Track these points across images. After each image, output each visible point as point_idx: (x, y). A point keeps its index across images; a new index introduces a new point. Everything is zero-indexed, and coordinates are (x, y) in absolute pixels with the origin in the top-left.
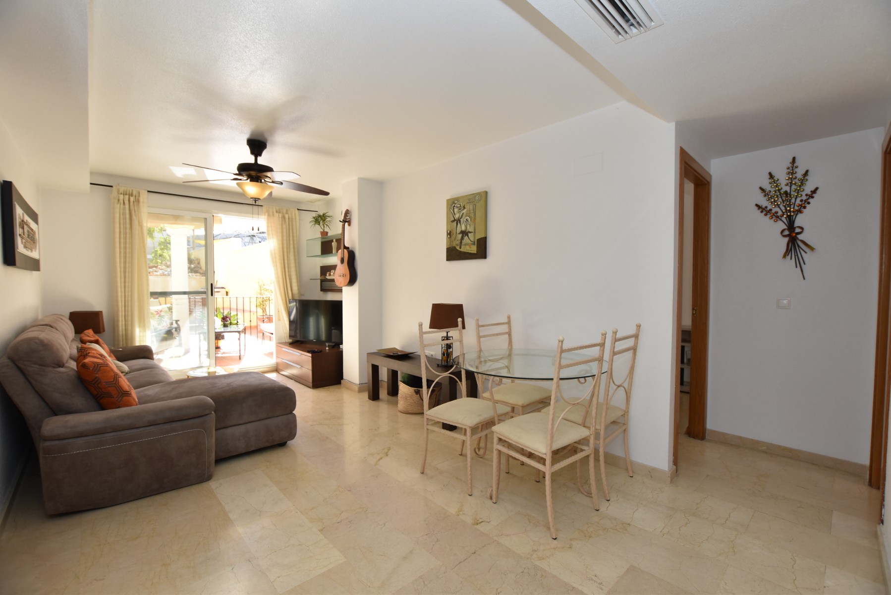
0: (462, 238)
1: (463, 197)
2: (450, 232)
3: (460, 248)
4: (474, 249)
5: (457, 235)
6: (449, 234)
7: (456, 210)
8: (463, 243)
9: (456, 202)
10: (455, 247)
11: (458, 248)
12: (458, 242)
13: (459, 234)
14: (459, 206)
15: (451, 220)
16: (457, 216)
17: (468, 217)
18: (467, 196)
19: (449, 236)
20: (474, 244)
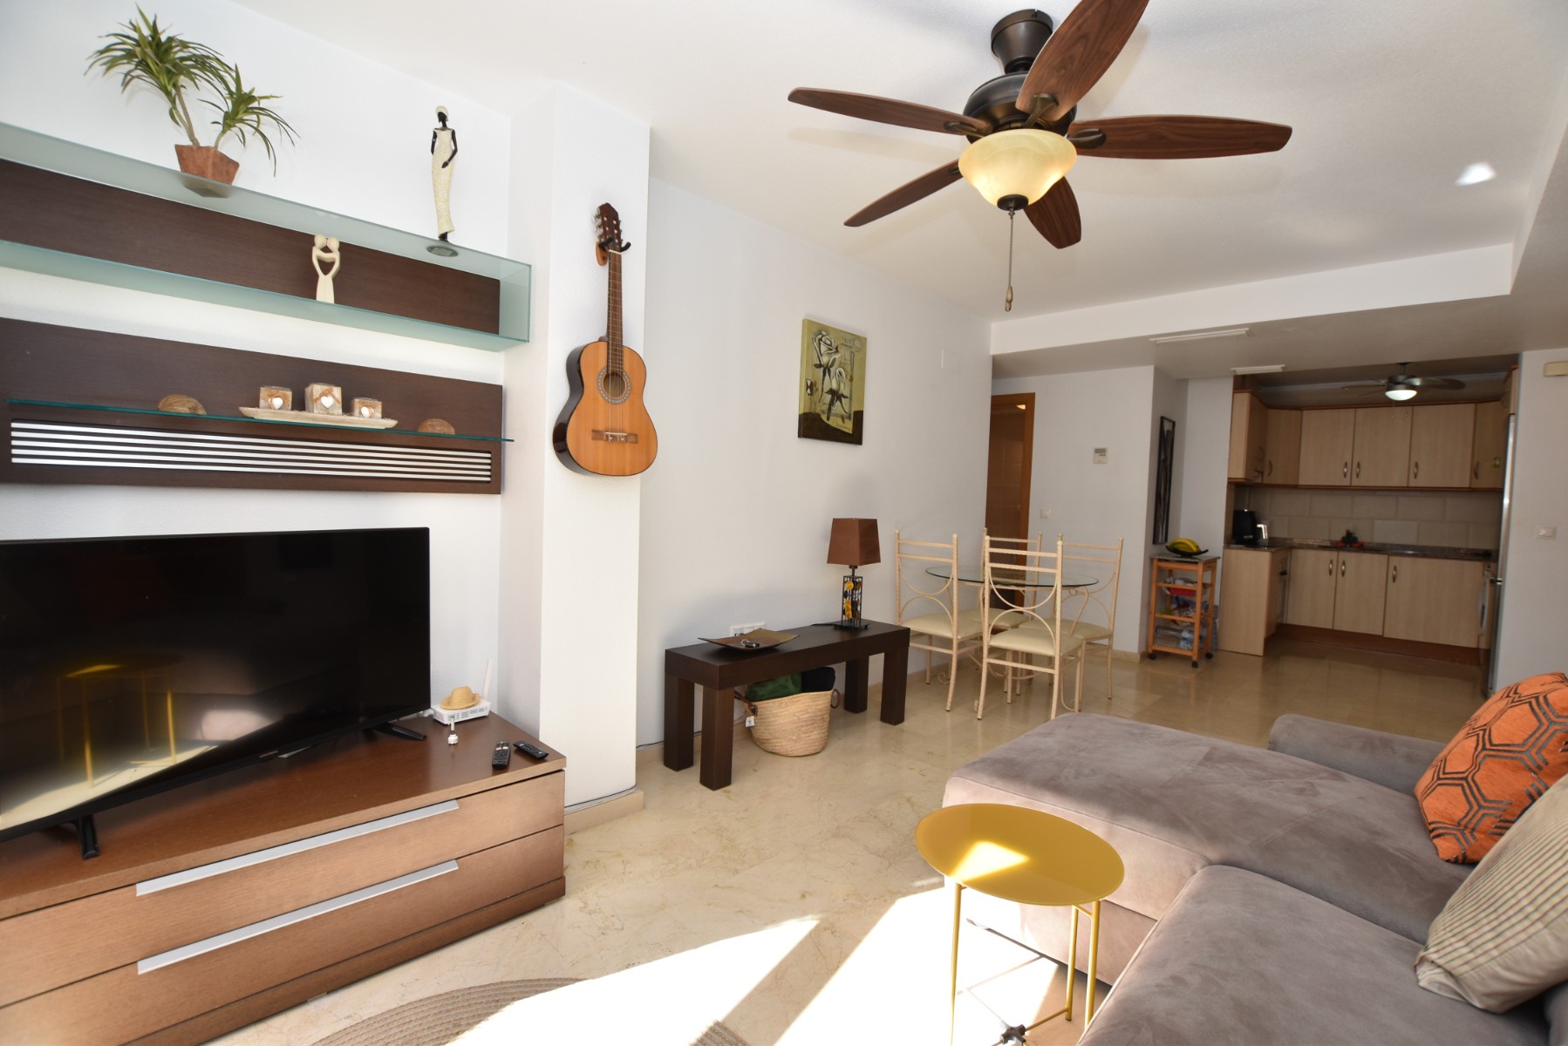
0: (832, 403)
1: (835, 330)
2: (812, 383)
3: (828, 419)
4: (848, 427)
5: (824, 394)
6: (811, 387)
7: (823, 348)
8: (832, 411)
9: (824, 333)
10: (819, 415)
11: (824, 417)
12: (825, 408)
13: (827, 393)
14: (829, 343)
15: (815, 363)
16: (825, 360)
17: (842, 370)
18: (842, 331)
19: (809, 391)
20: (849, 418)
